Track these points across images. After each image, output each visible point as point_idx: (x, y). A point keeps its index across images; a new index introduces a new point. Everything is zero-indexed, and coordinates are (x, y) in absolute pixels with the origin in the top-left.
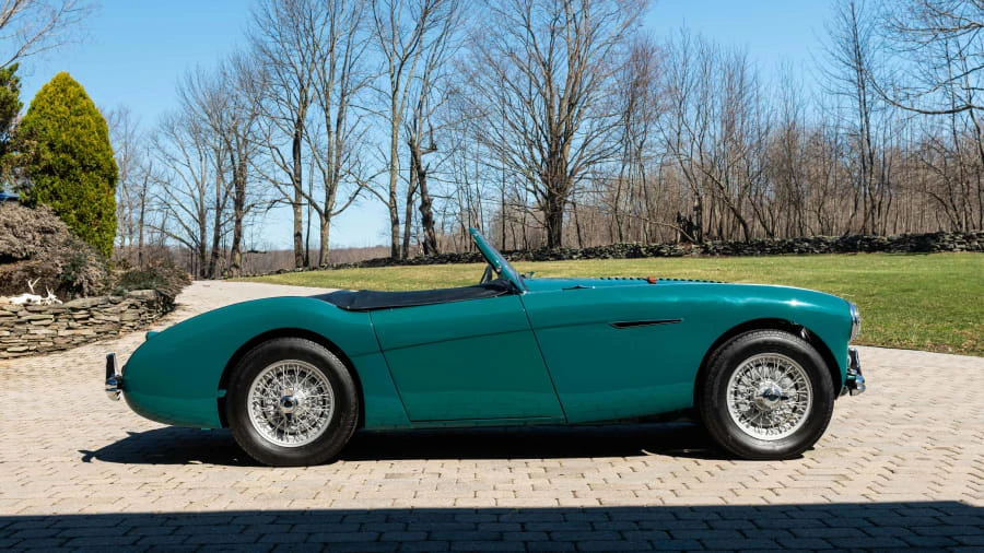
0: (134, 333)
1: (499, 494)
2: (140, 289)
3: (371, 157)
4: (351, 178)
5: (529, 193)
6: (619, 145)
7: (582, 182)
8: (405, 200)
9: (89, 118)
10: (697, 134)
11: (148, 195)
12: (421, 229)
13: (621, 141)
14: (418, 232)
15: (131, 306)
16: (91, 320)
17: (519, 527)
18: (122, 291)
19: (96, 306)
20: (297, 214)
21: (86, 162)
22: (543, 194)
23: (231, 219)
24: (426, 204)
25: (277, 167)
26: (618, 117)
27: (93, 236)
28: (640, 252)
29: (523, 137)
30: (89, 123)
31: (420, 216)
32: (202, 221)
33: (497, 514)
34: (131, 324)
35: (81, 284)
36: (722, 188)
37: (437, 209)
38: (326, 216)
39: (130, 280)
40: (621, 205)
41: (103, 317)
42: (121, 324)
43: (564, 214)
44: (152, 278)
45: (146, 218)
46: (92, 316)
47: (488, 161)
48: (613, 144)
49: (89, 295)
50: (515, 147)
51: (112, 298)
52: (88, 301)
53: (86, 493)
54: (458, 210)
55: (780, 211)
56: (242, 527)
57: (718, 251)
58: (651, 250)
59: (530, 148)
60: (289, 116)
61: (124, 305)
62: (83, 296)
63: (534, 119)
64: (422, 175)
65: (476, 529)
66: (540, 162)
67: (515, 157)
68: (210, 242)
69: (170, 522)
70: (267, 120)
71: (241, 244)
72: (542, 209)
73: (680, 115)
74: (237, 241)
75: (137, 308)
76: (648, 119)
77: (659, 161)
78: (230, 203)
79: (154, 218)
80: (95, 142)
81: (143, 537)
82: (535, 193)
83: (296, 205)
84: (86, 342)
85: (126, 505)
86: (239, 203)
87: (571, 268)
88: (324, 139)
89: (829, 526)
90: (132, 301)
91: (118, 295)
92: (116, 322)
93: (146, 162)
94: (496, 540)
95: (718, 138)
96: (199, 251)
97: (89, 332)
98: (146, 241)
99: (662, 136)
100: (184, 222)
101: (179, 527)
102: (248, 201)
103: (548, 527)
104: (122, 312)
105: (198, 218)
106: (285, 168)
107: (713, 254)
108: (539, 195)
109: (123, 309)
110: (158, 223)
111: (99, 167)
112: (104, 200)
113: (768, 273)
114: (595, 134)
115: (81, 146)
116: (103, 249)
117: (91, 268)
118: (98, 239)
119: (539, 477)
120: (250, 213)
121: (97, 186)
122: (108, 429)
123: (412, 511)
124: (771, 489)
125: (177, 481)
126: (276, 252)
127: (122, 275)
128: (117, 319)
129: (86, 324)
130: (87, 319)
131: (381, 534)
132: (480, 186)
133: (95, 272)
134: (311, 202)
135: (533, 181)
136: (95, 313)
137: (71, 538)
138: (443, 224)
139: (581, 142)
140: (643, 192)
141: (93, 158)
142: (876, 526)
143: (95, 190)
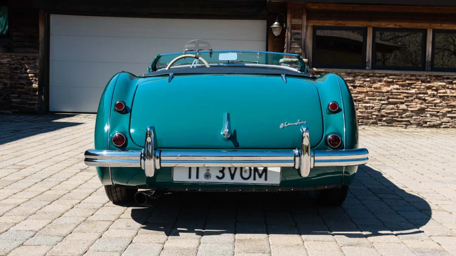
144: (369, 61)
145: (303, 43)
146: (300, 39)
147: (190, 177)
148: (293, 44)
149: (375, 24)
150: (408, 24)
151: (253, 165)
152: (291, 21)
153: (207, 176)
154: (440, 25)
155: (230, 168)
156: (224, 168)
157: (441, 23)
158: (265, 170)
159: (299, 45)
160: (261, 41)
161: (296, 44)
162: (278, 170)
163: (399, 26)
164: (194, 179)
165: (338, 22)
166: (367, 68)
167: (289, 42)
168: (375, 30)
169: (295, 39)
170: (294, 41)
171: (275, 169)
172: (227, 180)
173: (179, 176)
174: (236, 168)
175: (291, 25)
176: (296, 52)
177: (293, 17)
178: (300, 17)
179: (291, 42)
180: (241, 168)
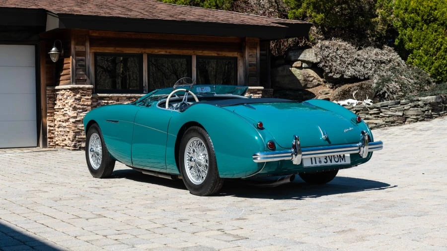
0: (419, 123)
15: (416, 106)
16: (381, 114)
18: (410, 97)
34: (415, 117)
35: (383, 93)
41: (390, 113)
42: (406, 117)
46: (381, 112)
49: (390, 100)
51: (402, 101)
75: (422, 107)
84: (378, 127)
90: (419, 103)
92: (400, 116)
97: (380, 121)
109: (407, 108)
111: (436, 19)
128: (401, 114)
129: (378, 117)
130: (379, 113)
136: (383, 110)
143: (434, 34)
144: (146, 85)
145: (87, 70)
146: (84, 66)
147: (312, 163)
148: (78, 70)
149: (149, 51)
150: (176, 50)
151: (338, 154)
152: (75, 48)
153: (320, 162)
154: (201, 51)
155: (329, 156)
156: (326, 157)
157: (203, 51)
158: (344, 156)
159: (83, 71)
160: (29, 67)
161: (81, 70)
162: (349, 155)
163: (170, 53)
164: (314, 165)
165: (117, 49)
166: (144, 92)
167: (74, 69)
168: (149, 56)
169: (80, 65)
170: (79, 67)
171: (348, 155)
172: (329, 163)
173: (307, 164)
174: (332, 156)
175: (76, 51)
176: (81, 78)
177: (77, 44)
178: (83, 44)
179: (76, 69)
180: (334, 156)
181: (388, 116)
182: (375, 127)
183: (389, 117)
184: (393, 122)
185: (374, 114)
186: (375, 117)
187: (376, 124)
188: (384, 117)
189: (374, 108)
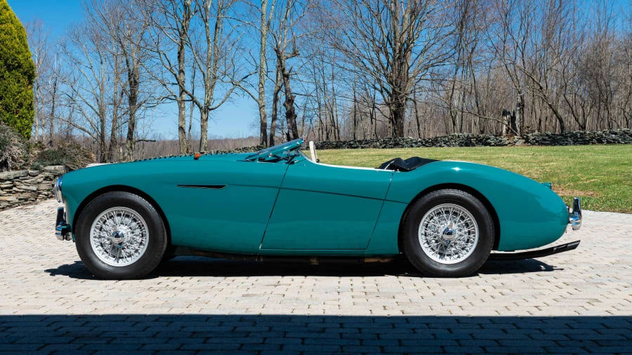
0: (48, 200)
1: (326, 307)
2: (53, 165)
3: (243, 60)
4: (227, 79)
5: (377, 92)
6: (454, 51)
7: (421, 84)
8: (272, 97)
9: (11, 25)
10: (520, 42)
11: (58, 93)
12: (285, 122)
13: (455, 47)
14: (282, 125)
15: (46, 178)
16: (14, 189)
17: (339, 326)
18: (38, 166)
19: (18, 178)
20: (181, 109)
21: (9, 62)
22: (388, 92)
23: (126, 113)
24: (290, 101)
25: (164, 69)
26: (453, 27)
27: (16, 122)
28: (471, 142)
29: (371, 44)
30: (11, 30)
31: (284, 111)
32: (101, 114)
33: (324, 319)
34: (46, 193)
35: (6, 160)
36: (541, 88)
37: (299, 105)
38: (206, 110)
39: (45, 157)
40: (456, 103)
41: (24, 187)
42: (37, 193)
43: (406, 110)
44: (62, 156)
45: (56, 113)
46: (15, 186)
47: (342, 64)
48: (448, 50)
49: (12, 169)
50: (365, 53)
51: (30, 171)
52: (12, 174)
53: (17, 303)
54: (316, 106)
55: (591, 108)
56: (134, 323)
57: (537, 142)
58: (481, 141)
59: (378, 53)
60: (175, 27)
61: (40, 178)
62: (8, 170)
63: (382, 30)
64: (286, 76)
65: (306, 326)
66: (386, 66)
67: (365, 61)
68: (108, 133)
69: (80, 319)
70: (157, 29)
71: (134, 135)
72: (388, 104)
73: (506, 25)
74: (130, 132)
75: (51, 180)
76: (477, 29)
77: (488, 65)
78: (126, 98)
79: (63, 112)
80: (16, 46)
81: (61, 327)
82: (382, 92)
83: (181, 102)
84: (10, 207)
85: (48, 310)
86: (132, 100)
87: (408, 153)
88: (204, 45)
89: (572, 328)
90: (47, 174)
91: (36, 169)
92: (34, 191)
93: (56, 66)
94: (319, 332)
95: (540, 45)
96: (100, 140)
97: (13, 198)
98: (56, 130)
99: (490, 44)
100: (87, 115)
101: (87, 322)
102: (140, 99)
103: (361, 326)
104: (39, 183)
105: (98, 112)
106: (171, 70)
107: (533, 144)
108: (385, 94)
109: (39, 180)
110: (66, 115)
111: (20, 66)
112: (24, 93)
113: (572, 157)
114: (432, 42)
115: (5, 49)
116: (24, 133)
117: (14, 147)
118: (19, 125)
119: (360, 297)
120: (142, 108)
121: (19, 82)
122: (31, 266)
123: (260, 316)
124: (537, 307)
125: (85, 297)
126: (164, 142)
127: (38, 154)
128: (34, 188)
129: (10, 192)
130: (11, 188)
131: (235, 328)
132: (335, 85)
133: (17, 150)
134: (193, 100)
135: (379, 80)
136: (17, 183)
137: (9, 328)
138: (304, 117)
139: (421, 48)
140: (473, 91)
141: (15, 59)
142: (607, 328)
143: (17, 84)
181: (22, 190)
182: (8, 206)
183: (22, 193)
184: (26, 200)
185: (6, 188)
186: (8, 192)
187: (9, 201)
188: (17, 192)
189: (6, 180)
